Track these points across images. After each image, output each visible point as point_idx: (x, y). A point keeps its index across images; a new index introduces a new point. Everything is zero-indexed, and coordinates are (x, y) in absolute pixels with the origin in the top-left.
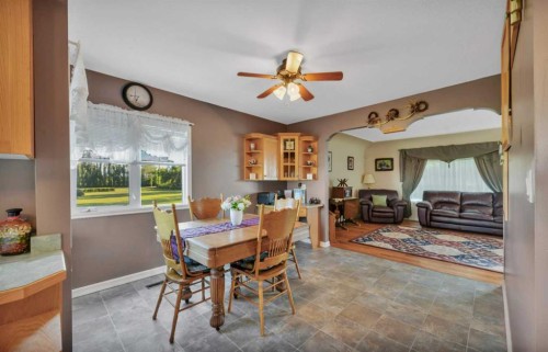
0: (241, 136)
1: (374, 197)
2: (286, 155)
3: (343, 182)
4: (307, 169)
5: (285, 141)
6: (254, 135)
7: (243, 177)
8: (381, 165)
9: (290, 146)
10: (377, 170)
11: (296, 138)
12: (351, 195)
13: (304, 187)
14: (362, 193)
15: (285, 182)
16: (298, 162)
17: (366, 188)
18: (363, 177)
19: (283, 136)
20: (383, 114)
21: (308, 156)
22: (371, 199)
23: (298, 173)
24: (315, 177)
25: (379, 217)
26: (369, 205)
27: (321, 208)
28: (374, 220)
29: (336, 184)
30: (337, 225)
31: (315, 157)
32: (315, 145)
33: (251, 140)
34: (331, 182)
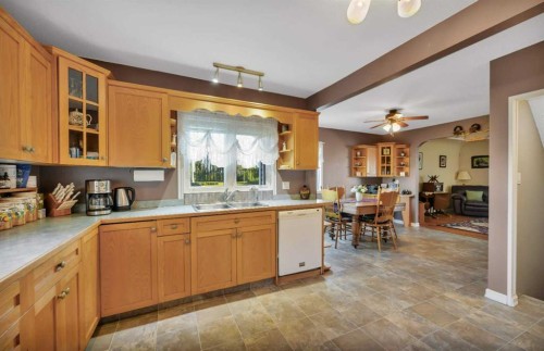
0: (350, 148)
1: (468, 192)
2: (383, 159)
3: (434, 178)
4: (400, 168)
5: (383, 148)
6: (360, 147)
7: (351, 174)
8: (478, 163)
9: (386, 152)
10: (473, 167)
11: (392, 146)
12: (442, 189)
13: (397, 182)
14: (454, 189)
15: (381, 178)
16: (393, 164)
17: (461, 184)
18: (457, 174)
19: (381, 145)
20: (467, 128)
21: (401, 159)
22: (465, 195)
23: (393, 171)
24: (406, 174)
25: (473, 210)
26: (461, 199)
27: (411, 198)
28: (466, 213)
29: (427, 180)
30: (427, 214)
31: (407, 160)
32: (407, 150)
33: (357, 150)
34: (421, 178)
